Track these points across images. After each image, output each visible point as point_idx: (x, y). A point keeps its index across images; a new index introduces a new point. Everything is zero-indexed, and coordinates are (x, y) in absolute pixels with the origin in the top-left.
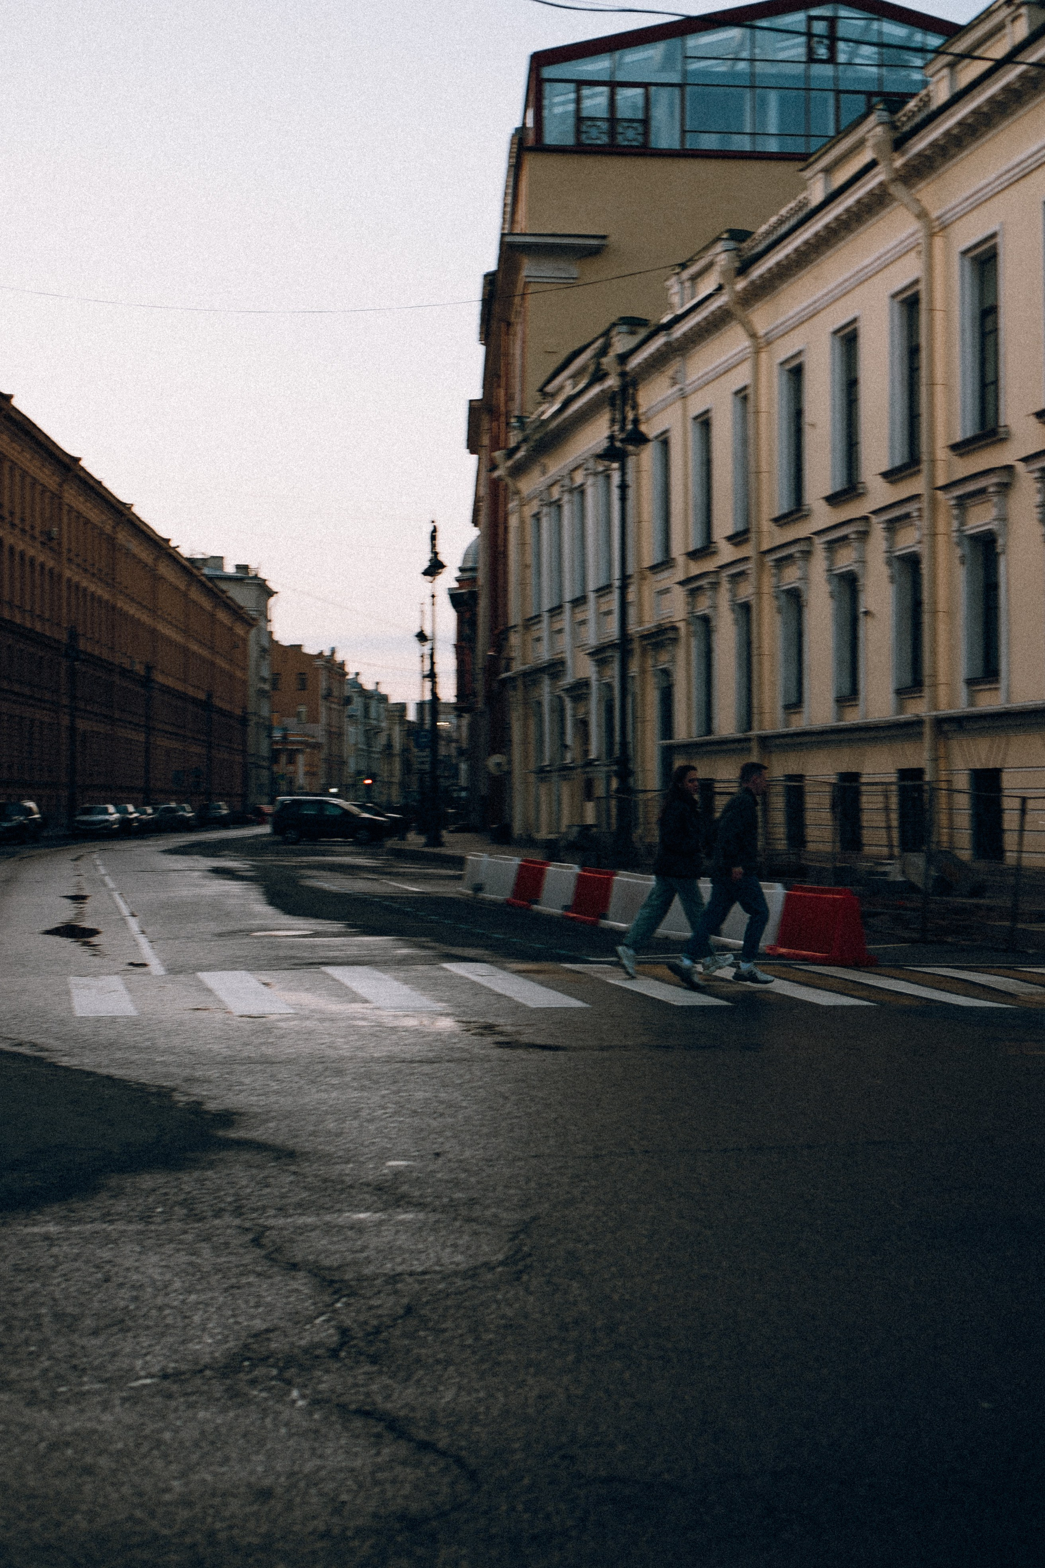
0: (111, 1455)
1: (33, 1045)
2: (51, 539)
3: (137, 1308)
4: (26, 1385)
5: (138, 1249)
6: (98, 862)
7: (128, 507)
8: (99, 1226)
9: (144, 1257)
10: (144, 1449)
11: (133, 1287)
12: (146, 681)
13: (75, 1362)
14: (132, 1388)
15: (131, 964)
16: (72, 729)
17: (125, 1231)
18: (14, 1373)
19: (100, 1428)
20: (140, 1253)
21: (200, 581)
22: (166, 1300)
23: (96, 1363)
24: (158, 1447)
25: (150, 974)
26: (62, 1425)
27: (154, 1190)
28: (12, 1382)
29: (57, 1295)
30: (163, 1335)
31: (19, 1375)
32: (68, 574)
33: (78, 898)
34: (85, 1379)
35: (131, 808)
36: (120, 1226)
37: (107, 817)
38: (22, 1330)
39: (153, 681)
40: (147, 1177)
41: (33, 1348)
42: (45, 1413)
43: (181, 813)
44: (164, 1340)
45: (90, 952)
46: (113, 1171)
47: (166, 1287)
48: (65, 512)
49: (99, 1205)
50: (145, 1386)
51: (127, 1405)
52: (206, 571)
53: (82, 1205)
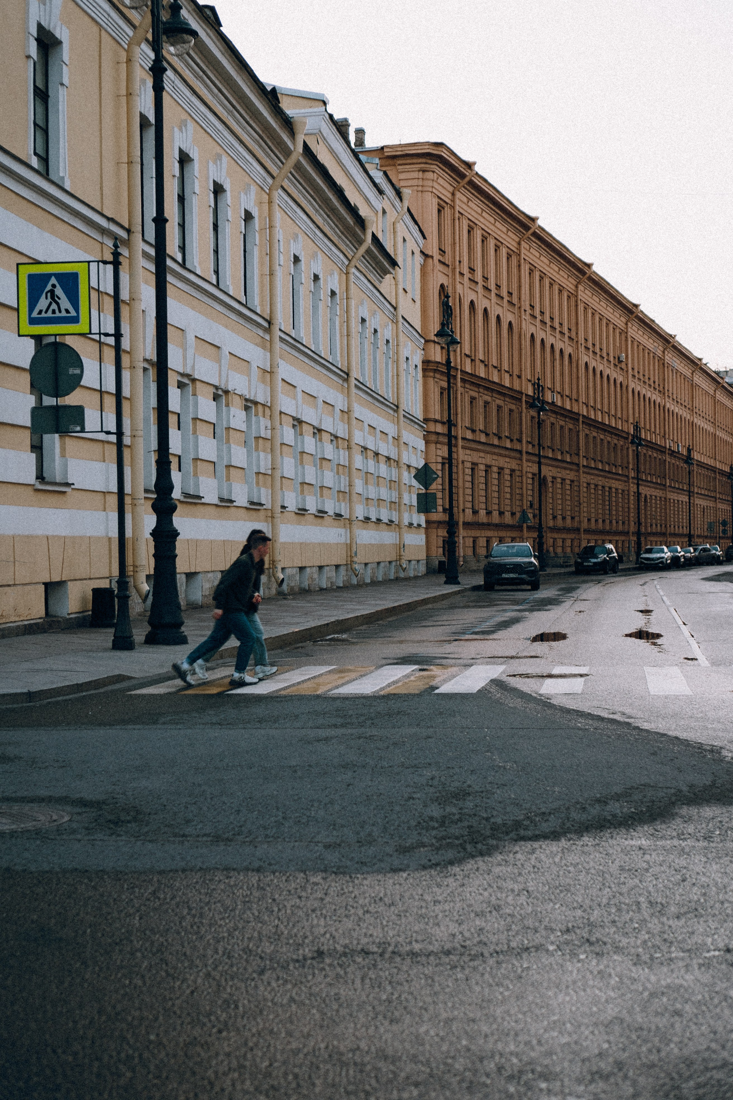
0: (693, 1003)
1: (624, 714)
2: (620, 362)
3: (705, 900)
4: (633, 951)
5: (704, 859)
6: (658, 587)
7: (673, 337)
8: (676, 842)
9: (708, 865)
10: (716, 1001)
11: (703, 886)
12: (688, 459)
13: (666, 936)
14: (705, 957)
15: (686, 658)
16: (639, 494)
17: (694, 847)
18: (625, 941)
19: (685, 984)
20: (706, 862)
21: (723, 387)
22: (727, 897)
23: (680, 938)
24: (726, 1000)
25: (699, 665)
26: (659, 981)
27: (713, 819)
28: (623, 948)
29: (651, 889)
30: (725, 921)
31: (628, 943)
32: (632, 385)
33: (646, 612)
34: (673, 949)
35: (679, 549)
36: (690, 842)
37: (663, 555)
38: (628, 912)
39: (693, 459)
40: (708, 809)
41: (636, 925)
42: (646, 970)
43: (714, 552)
44: (725, 925)
45: (656, 649)
46: (683, 804)
47: (725, 887)
48: (630, 342)
49: (674, 827)
50: (714, 956)
51: (703, 969)
52: (727, 380)
53: (664, 826)
